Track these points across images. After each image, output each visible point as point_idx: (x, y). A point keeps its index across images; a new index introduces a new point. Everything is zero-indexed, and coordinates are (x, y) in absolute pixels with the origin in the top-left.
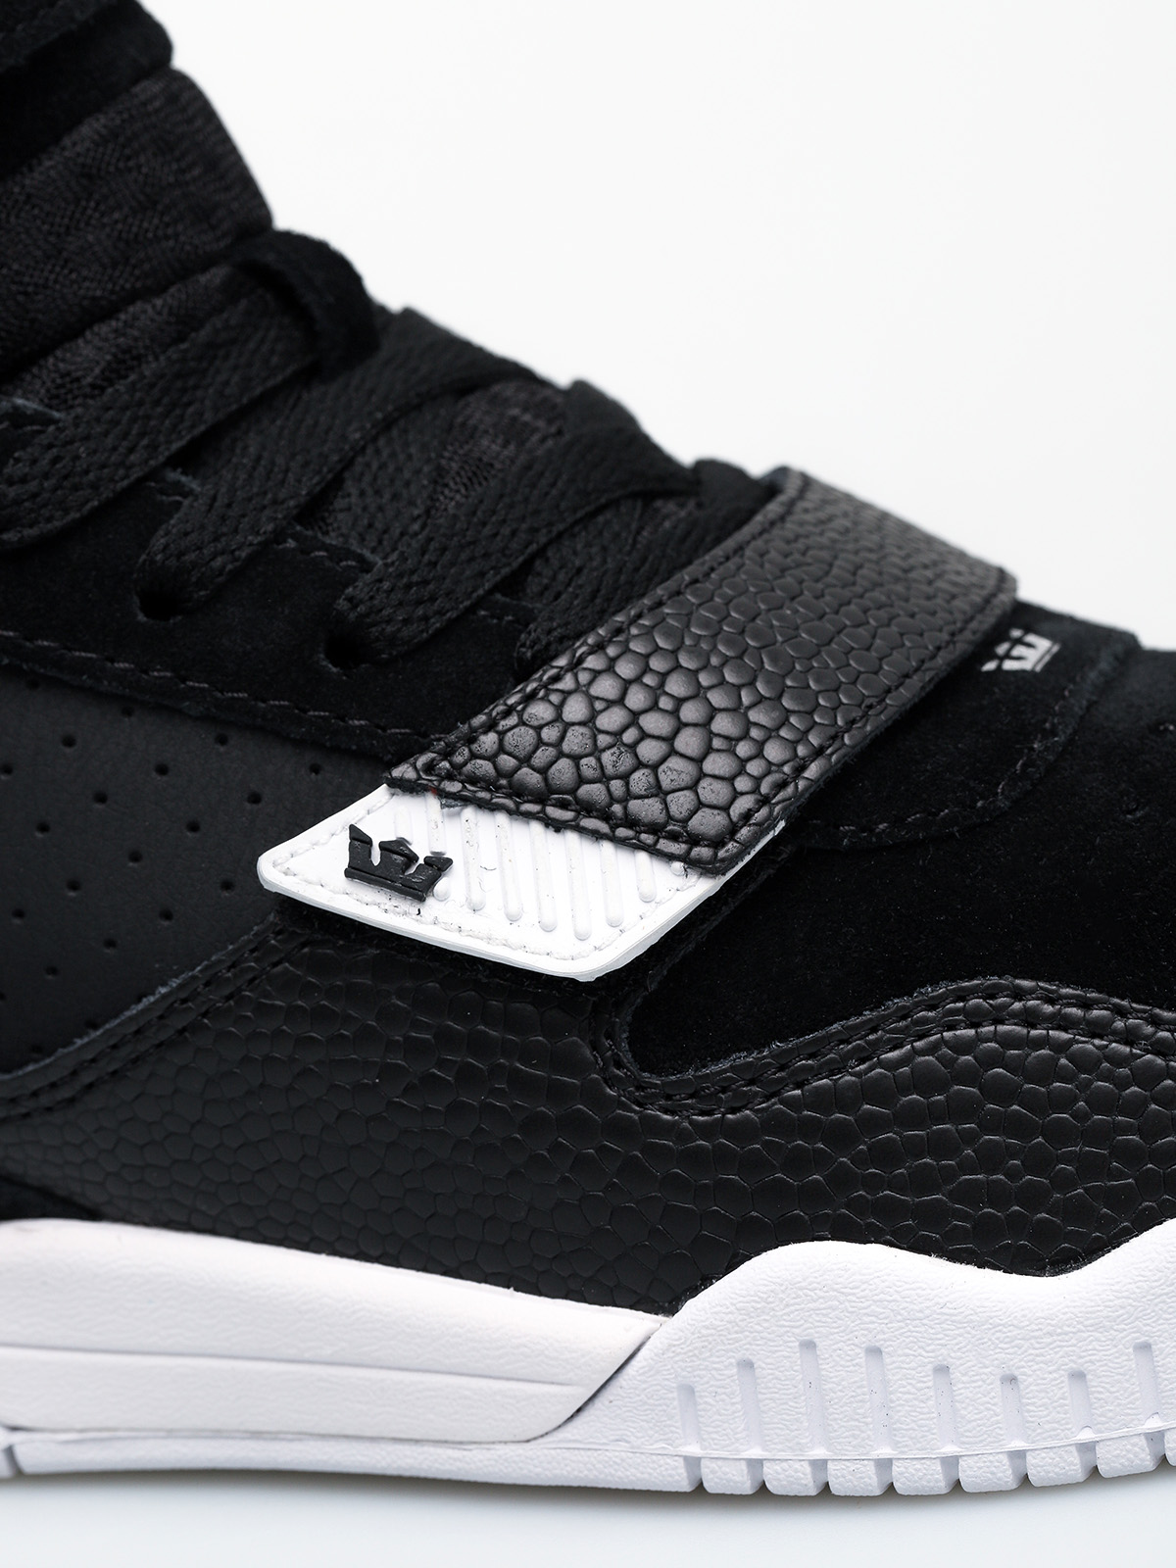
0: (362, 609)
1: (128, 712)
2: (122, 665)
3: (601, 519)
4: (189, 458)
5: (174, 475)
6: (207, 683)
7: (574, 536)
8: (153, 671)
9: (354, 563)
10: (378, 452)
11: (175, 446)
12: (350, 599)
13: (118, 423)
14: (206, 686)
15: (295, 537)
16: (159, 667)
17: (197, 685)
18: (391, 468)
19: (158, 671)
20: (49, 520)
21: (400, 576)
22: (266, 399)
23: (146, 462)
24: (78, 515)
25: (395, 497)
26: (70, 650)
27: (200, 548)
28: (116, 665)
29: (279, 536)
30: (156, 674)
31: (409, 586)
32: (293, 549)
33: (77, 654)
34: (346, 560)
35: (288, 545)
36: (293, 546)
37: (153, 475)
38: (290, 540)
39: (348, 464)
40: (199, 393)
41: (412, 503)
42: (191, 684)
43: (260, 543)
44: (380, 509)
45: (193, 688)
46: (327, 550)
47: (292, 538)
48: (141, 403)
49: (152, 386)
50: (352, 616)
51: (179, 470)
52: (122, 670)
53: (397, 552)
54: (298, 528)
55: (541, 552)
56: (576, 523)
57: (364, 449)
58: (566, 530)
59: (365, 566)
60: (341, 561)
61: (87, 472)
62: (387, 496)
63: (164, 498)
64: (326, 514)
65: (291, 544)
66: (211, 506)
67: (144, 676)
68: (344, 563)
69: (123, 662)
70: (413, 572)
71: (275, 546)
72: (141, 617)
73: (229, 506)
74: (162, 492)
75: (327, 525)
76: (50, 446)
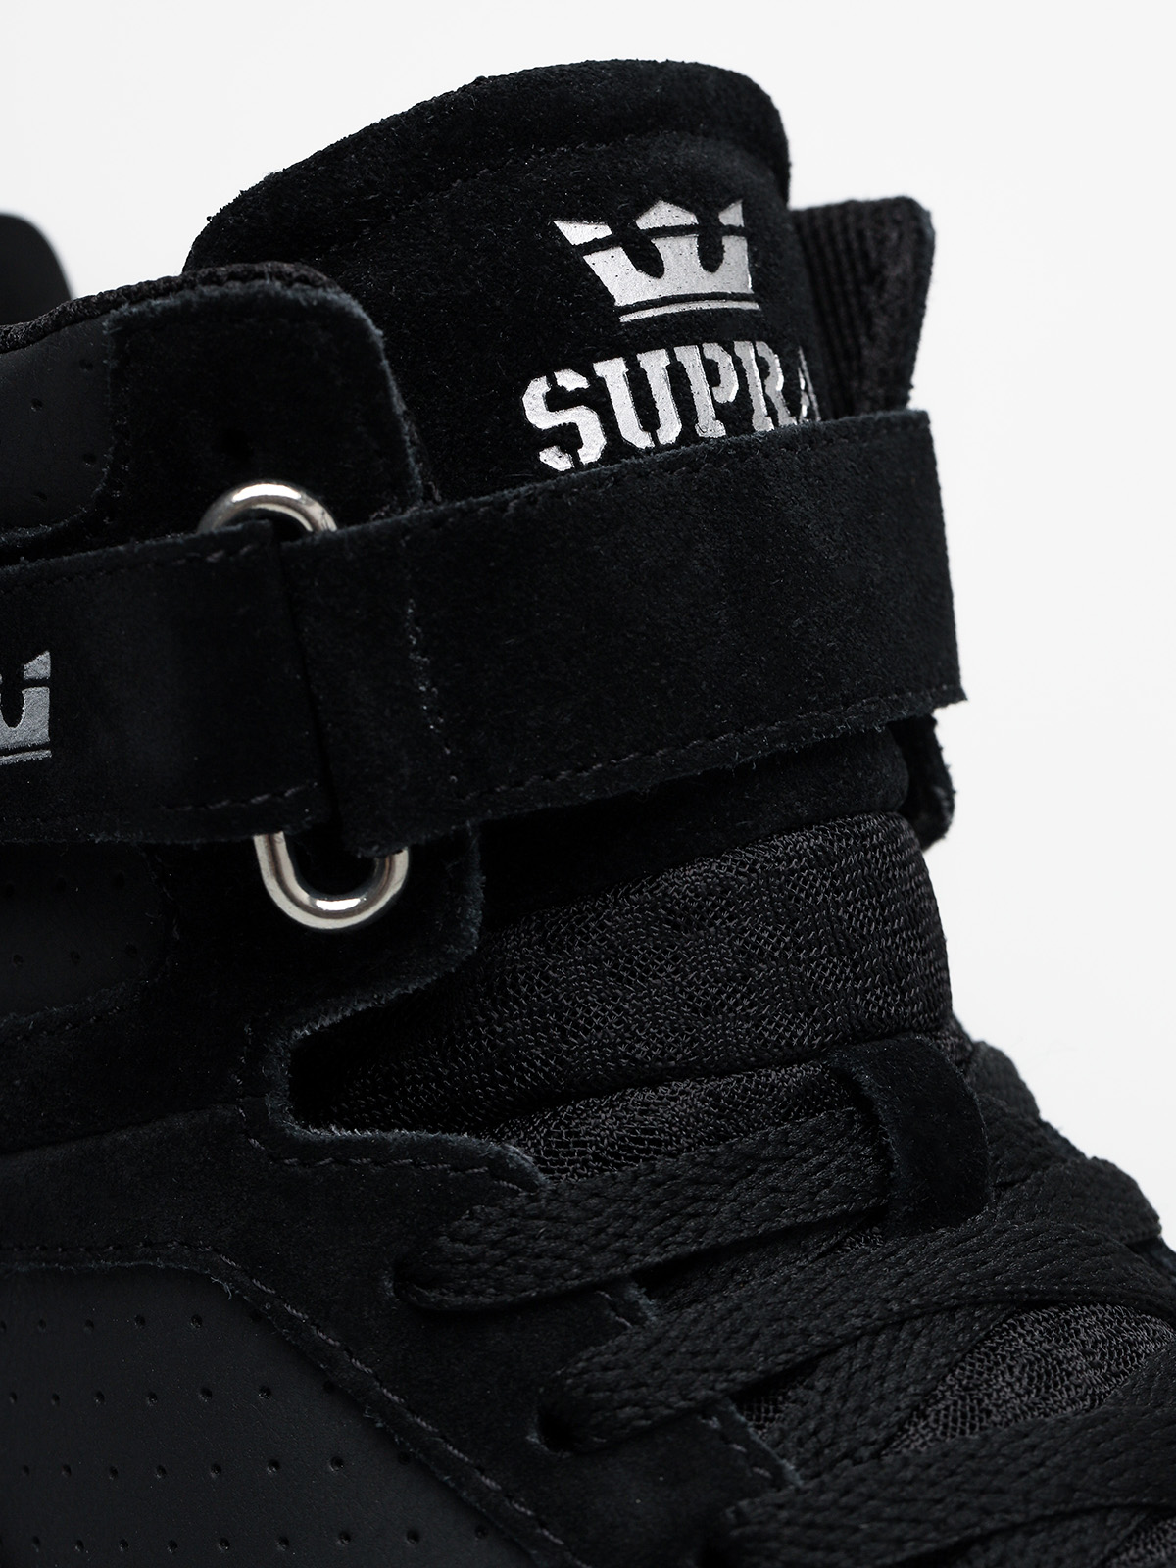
0: (748, 1529)
1: (481, 1531)
2: (488, 1481)
3: (1075, 1524)
4: (660, 1280)
5: (633, 1292)
6: (562, 1540)
7: (1032, 1533)
8: (516, 1502)
9: (768, 1474)
10: (871, 1347)
11: (652, 1259)
12: (738, 1513)
13: (598, 1214)
14: (561, 1542)
15: (724, 1418)
16: (523, 1500)
17: (551, 1537)
18: (874, 1372)
19: (522, 1505)
20: (477, 1293)
21: (807, 1508)
22: (794, 1236)
23: (607, 1268)
24: (510, 1299)
25: (861, 1410)
26: (447, 1441)
27: (613, 1390)
28: (483, 1478)
29: (706, 1408)
30: (517, 1506)
31: (811, 1525)
32: (715, 1430)
33: (451, 1448)
34: (761, 1467)
35: (711, 1422)
36: (715, 1426)
37: (614, 1284)
38: (715, 1419)
39: (832, 1350)
40: (713, 1207)
41: (875, 1423)
42: (546, 1533)
43: (679, 1410)
44: (837, 1417)
45: (546, 1539)
46: (746, 1447)
47: (719, 1419)
48: (636, 1201)
49: (657, 1184)
50: (735, 1533)
51: (644, 1290)
52: (487, 1487)
53: (816, 1480)
54: (733, 1408)
55: (985, 1539)
56: (1041, 1518)
57: (857, 1339)
58: (1022, 1524)
59: (778, 1480)
60: (756, 1465)
61: (538, 1257)
62: (850, 1404)
63: (613, 1314)
64: (780, 1398)
65: (714, 1423)
66: (649, 1348)
67: (507, 1503)
68: (757, 1470)
69: (491, 1479)
70: (820, 1510)
71: (699, 1418)
72: (533, 1438)
73: (669, 1354)
74: (614, 1307)
75: (776, 1411)
76: (513, 1214)
